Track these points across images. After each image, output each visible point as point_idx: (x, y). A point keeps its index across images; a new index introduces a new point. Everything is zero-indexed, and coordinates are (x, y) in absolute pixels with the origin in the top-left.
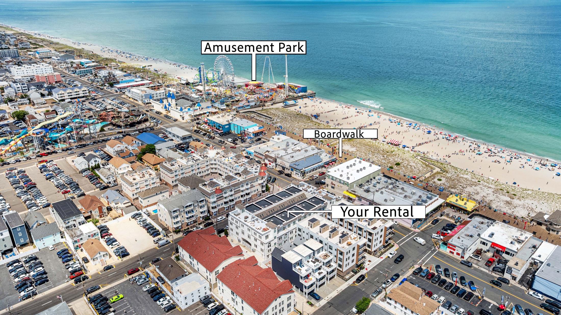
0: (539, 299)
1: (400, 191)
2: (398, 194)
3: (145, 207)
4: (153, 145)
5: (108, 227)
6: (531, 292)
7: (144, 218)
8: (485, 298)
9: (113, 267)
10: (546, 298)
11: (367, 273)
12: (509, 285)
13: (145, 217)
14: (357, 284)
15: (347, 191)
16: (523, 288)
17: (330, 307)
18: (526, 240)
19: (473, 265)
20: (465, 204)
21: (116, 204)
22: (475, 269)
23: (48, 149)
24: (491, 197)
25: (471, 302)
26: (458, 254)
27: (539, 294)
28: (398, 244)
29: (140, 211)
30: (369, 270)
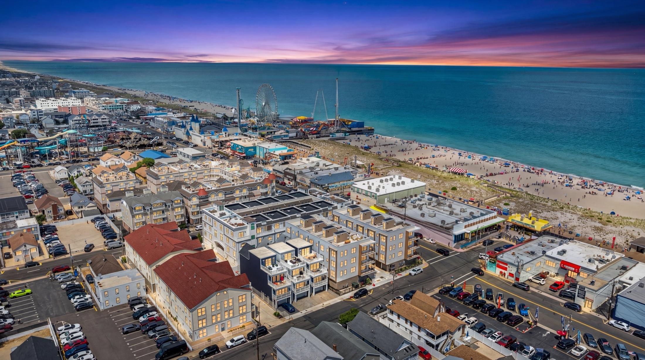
0: (623, 329)
1: (447, 208)
2: (442, 211)
3: (113, 212)
4: (153, 160)
5: (57, 227)
6: (612, 321)
7: (106, 221)
8: (539, 325)
9: (38, 264)
10: (634, 329)
11: (373, 289)
12: (581, 313)
13: (108, 220)
14: (354, 300)
15: (375, 205)
16: (601, 317)
17: (305, 321)
18: (613, 260)
19: (531, 288)
20: (533, 223)
21: (79, 208)
22: (533, 293)
23: (33, 162)
24: (575, 223)
25: (516, 328)
26: (511, 275)
27: (623, 324)
28: (429, 262)
29: (104, 216)
30: (376, 286)
